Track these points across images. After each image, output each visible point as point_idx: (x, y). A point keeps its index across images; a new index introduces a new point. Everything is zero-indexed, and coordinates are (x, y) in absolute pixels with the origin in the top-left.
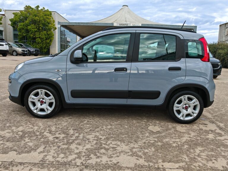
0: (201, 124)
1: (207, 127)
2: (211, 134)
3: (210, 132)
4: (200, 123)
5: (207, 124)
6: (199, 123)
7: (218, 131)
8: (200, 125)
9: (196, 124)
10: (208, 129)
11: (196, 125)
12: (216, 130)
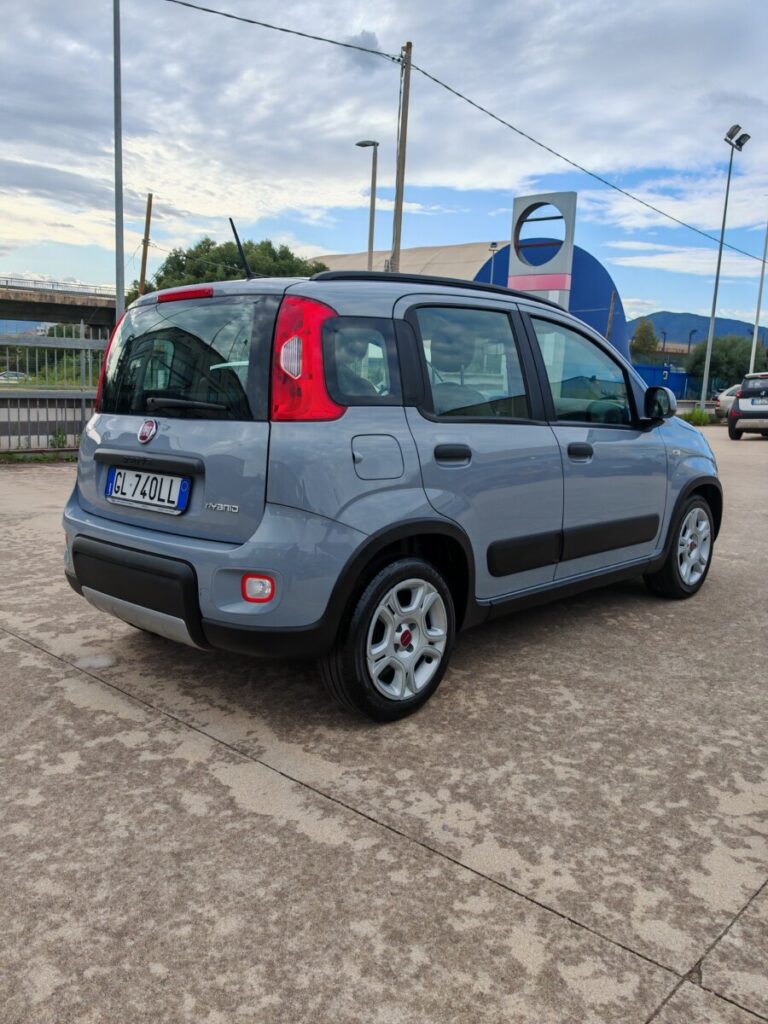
0: (103, 641)
1: (85, 638)
2: (71, 624)
3: (73, 627)
4: (107, 645)
5: (85, 645)
6: (111, 641)
7: (45, 637)
8: (108, 638)
9: (123, 635)
10: (81, 633)
11: (120, 633)
12: (53, 638)
